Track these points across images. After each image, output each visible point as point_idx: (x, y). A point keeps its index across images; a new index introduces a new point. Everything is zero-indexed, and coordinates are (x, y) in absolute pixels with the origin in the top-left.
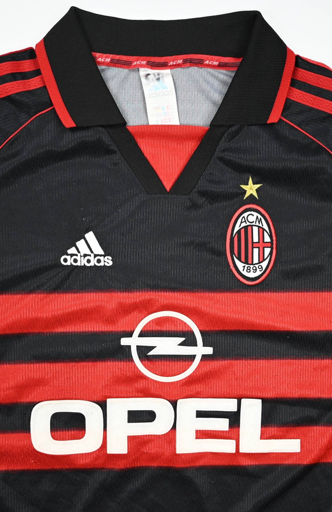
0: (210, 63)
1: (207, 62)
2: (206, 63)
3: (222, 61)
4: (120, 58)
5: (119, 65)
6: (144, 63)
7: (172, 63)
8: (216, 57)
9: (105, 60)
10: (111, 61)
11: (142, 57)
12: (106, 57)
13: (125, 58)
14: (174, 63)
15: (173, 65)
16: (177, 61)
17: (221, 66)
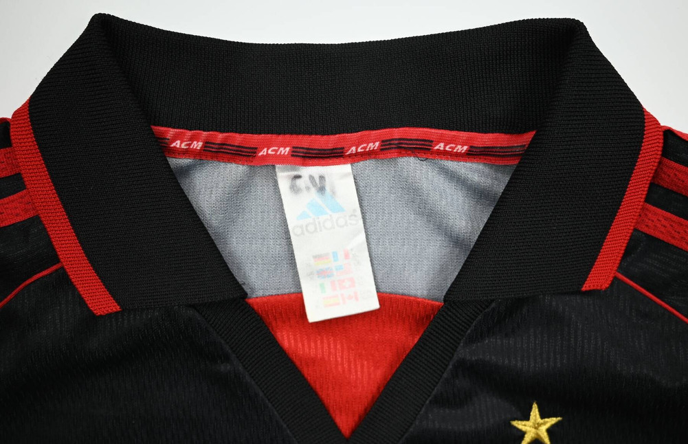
0: (447, 149)
1: (441, 146)
2: (437, 148)
3: (476, 144)
4: (226, 138)
5: (225, 156)
6: (285, 151)
7: (354, 149)
8: (464, 135)
9: (189, 145)
10: (204, 146)
11: (281, 137)
12: (192, 139)
13: (238, 139)
14: (359, 150)
15: (357, 154)
16: (368, 143)
17: (473, 154)
